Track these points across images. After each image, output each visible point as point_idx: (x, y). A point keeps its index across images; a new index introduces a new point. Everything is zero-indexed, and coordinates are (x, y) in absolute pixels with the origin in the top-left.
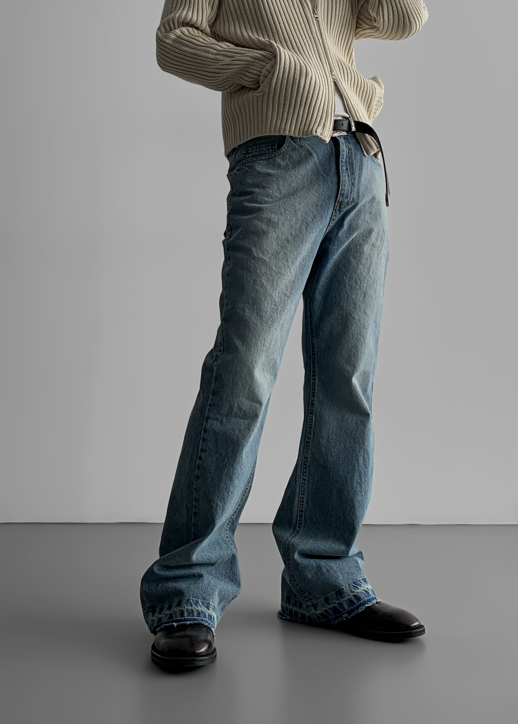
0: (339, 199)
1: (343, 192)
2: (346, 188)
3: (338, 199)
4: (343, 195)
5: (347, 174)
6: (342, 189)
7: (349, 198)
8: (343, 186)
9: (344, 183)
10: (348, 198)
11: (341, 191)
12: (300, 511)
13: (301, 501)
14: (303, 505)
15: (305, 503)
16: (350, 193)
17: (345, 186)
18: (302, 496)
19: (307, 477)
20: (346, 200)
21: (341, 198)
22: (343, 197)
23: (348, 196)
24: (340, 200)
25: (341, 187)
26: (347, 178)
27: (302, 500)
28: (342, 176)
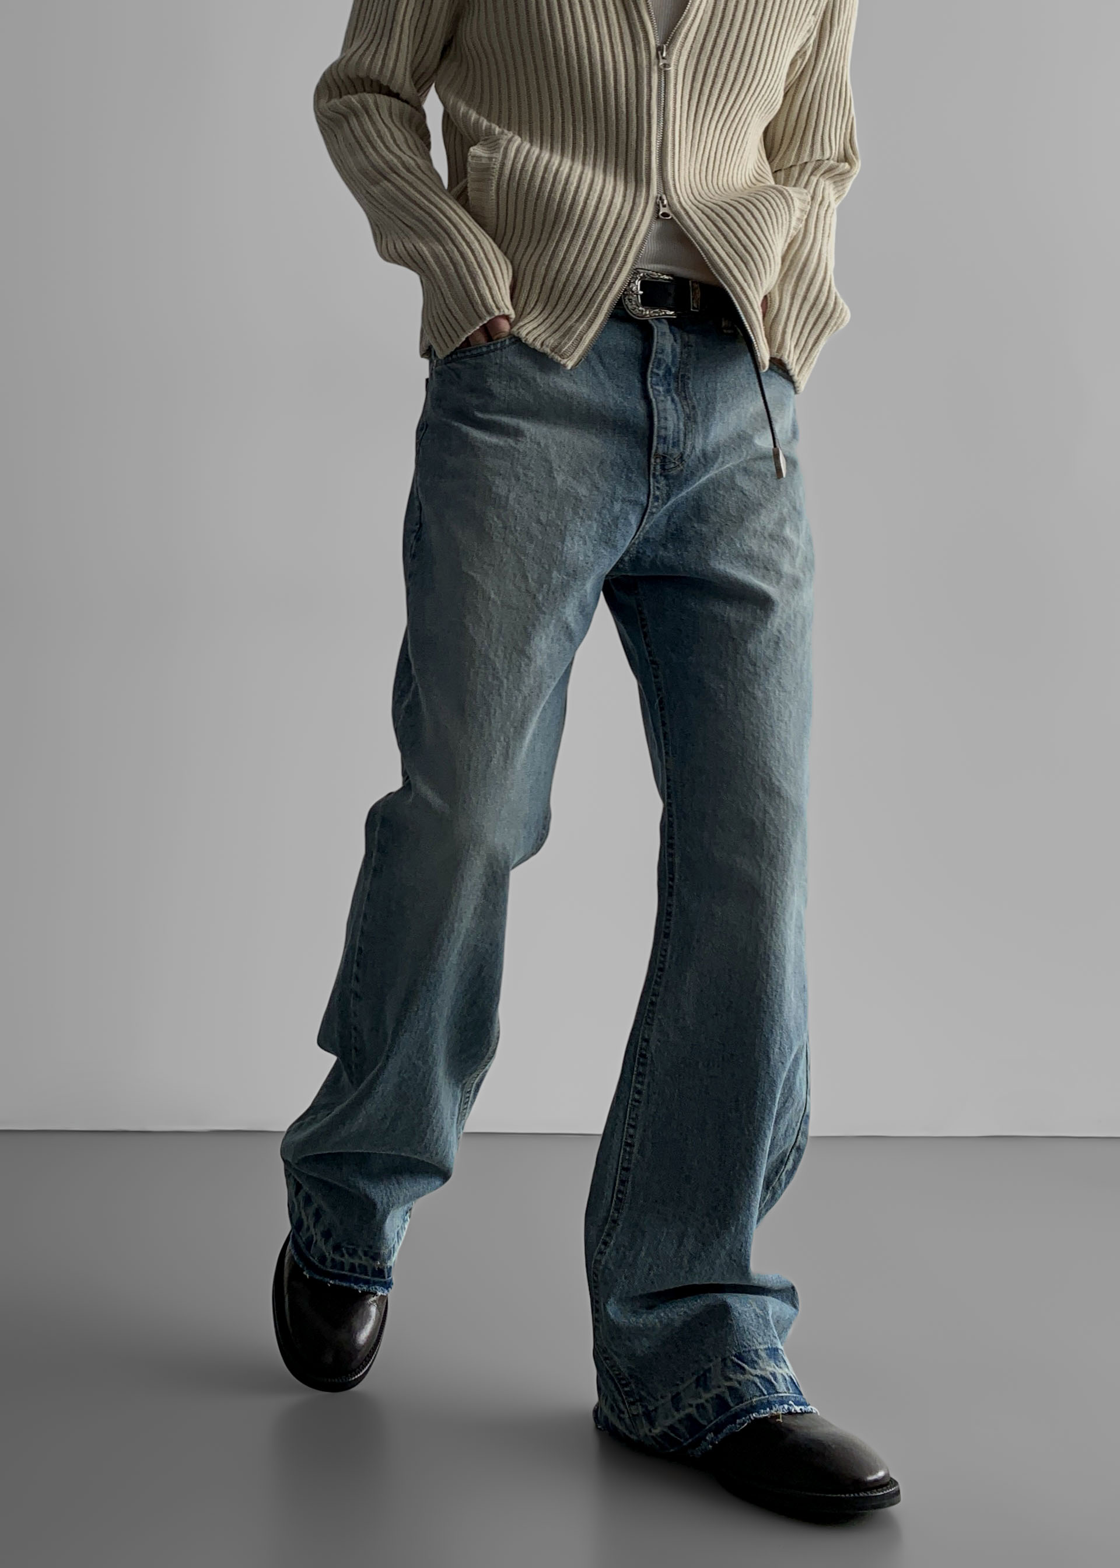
0: (657, 448)
1: (663, 433)
2: (670, 425)
3: (654, 449)
4: (665, 438)
5: (669, 398)
6: (660, 428)
7: (682, 445)
8: (662, 420)
9: (662, 415)
10: (679, 446)
11: (658, 432)
12: (623, 1169)
13: (627, 1144)
14: (630, 1153)
15: (635, 1150)
16: (682, 435)
17: (666, 419)
18: (631, 1131)
19: (645, 1087)
20: (676, 452)
21: (661, 446)
22: (665, 443)
24: (660, 451)
25: (656, 423)
26: (669, 405)
27: (629, 1141)
28: (657, 403)
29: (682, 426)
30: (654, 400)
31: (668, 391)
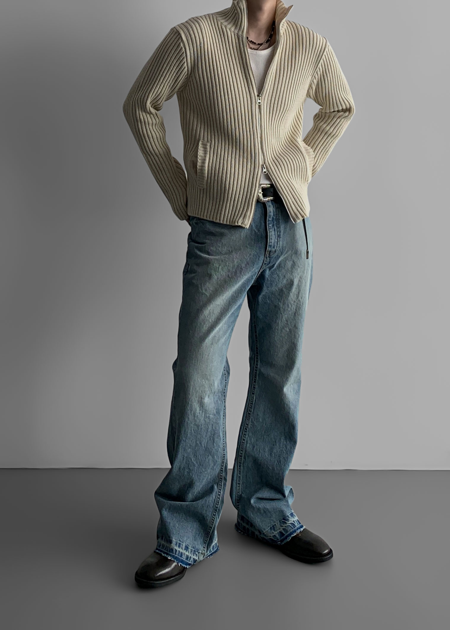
3: (267, 250)
4: (271, 246)
10: (275, 248)
11: (269, 243)
16: (276, 244)
17: (272, 238)
21: (269, 248)
26: (273, 232)
28: (269, 233)
29: (276, 240)
30: (268, 232)
31: (273, 225)
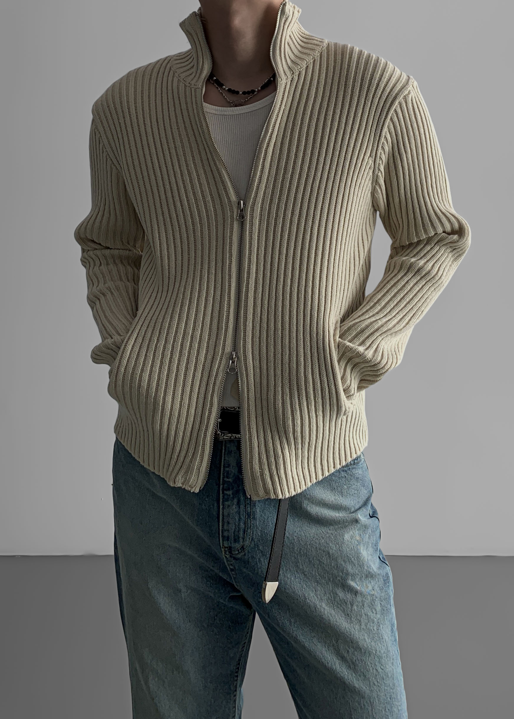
0: (223, 543)
2: (232, 527)
4: (228, 537)
5: (236, 500)
9: (226, 520)
21: (226, 542)
22: (228, 540)
23: (239, 538)
24: (226, 545)
25: (221, 526)
29: (242, 525)
30: (221, 507)
31: (236, 493)
